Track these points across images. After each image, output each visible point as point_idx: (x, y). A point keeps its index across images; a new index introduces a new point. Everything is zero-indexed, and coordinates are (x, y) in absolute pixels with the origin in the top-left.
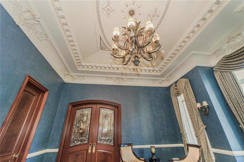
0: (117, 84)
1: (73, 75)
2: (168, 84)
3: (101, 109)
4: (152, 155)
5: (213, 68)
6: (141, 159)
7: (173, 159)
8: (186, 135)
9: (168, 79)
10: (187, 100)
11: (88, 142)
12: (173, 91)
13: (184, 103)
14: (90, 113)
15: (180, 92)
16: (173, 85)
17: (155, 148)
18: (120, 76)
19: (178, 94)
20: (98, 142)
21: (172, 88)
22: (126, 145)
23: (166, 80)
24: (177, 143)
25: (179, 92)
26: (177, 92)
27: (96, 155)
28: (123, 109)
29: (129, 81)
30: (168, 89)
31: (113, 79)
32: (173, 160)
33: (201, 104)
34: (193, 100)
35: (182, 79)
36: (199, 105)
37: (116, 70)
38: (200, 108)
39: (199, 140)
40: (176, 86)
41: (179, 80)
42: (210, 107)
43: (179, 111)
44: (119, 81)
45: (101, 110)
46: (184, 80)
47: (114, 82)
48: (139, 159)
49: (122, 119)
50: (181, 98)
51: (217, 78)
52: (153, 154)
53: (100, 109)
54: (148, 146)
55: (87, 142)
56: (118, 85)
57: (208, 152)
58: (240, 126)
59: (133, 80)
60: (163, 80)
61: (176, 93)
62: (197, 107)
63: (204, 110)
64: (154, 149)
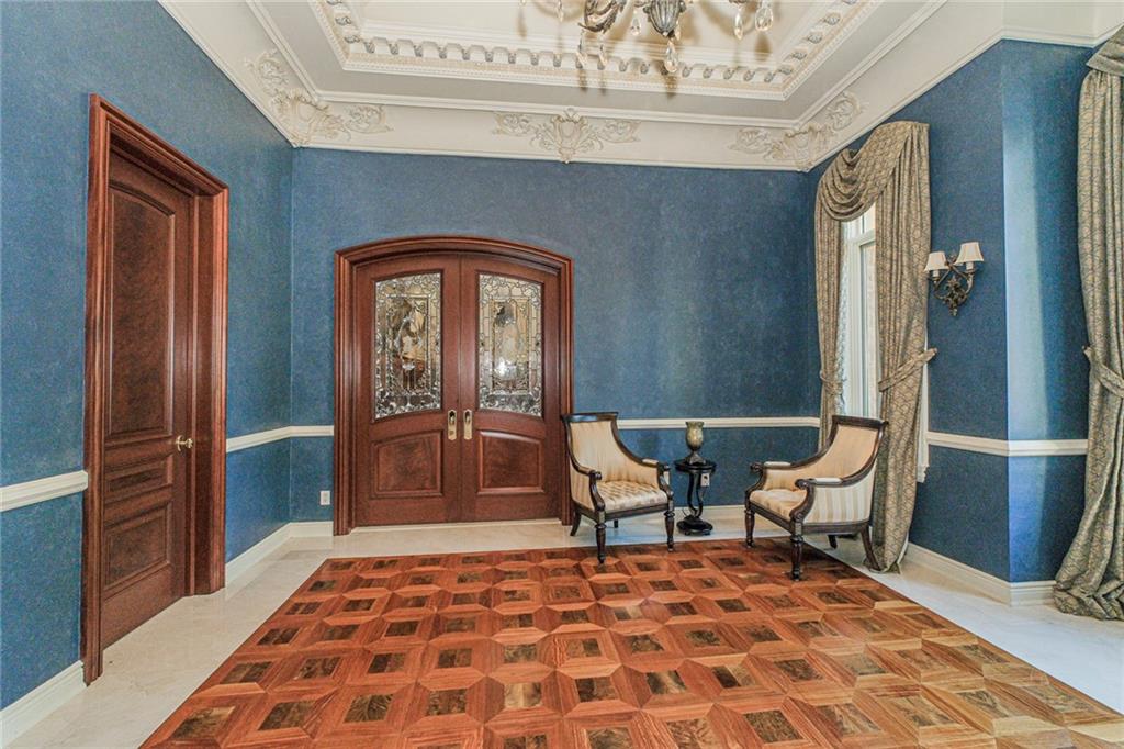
0: (552, 154)
1: (322, 105)
2: (814, 157)
3: (481, 276)
4: (688, 452)
5: (1089, 53)
6: (645, 461)
7: (769, 463)
8: (840, 385)
9: (818, 126)
10: (888, 242)
11: (442, 407)
12: (832, 193)
13: (871, 252)
14: (434, 296)
15: (862, 200)
16: (839, 159)
17: (704, 430)
18: (566, 108)
19: (853, 208)
20: (482, 406)
21: (826, 179)
22: (589, 418)
23: (811, 129)
24: (794, 415)
25: (859, 196)
26: (849, 196)
27: (477, 452)
28: (581, 277)
29: (615, 136)
30: (807, 182)
31: (535, 124)
32: (767, 468)
33: (947, 256)
34: (919, 235)
35: (893, 125)
36: (937, 262)
37: (548, 71)
38: (936, 274)
39: (885, 406)
40: (851, 166)
41: (878, 130)
42: (989, 273)
43: (833, 290)
44: (562, 135)
45: (482, 284)
46: (905, 128)
47: (536, 142)
48: (639, 461)
49: (576, 322)
50: (861, 228)
51: (1085, 117)
52: (693, 448)
53: (477, 280)
54: (681, 423)
55: (438, 406)
56: (556, 162)
57: (912, 442)
58: (1088, 353)
59: (638, 133)
60: (791, 132)
61: (846, 201)
62: (928, 269)
63: (954, 280)
64: (700, 431)
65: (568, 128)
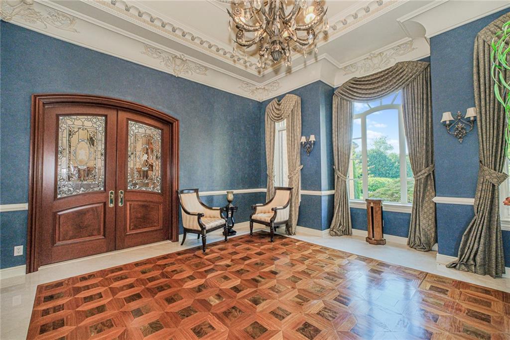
0: (171, 72)
2: (264, 98)
3: (129, 122)
4: (228, 203)
5: (333, 90)
6: (213, 208)
7: (257, 205)
8: (274, 177)
9: (266, 88)
10: (291, 129)
11: (105, 189)
12: (272, 112)
13: (285, 133)
14: (100, 129)
15: (283, 117)
16: (274, 101)
17: (234, 195)
18: (181, 53)
19: (279, 118)
20: (129, 188)
21: (270, 106)
22: (191, 191)
23: (264, 88)
24: (258, 188)
25: (282, 115)
26: (278, 114)
27: (125, 211)
28: (183, 130)
29: (198, 71)
30: (261, 106)
31: (163, 55)
32: (257, 206)
33: (306, 138)
34: (298, 130)
35: (292, 95)
36: (304, 139)
37: (179, 37)
38: (303, 143)
39: (290, 183)
40: (279, 105)
41: (287, 95)
42: (316, 143)
43: (272, 144)
44: (175, 64)
45: (130, 125)
46: (295, 98)
47: (163, 64)
48: (211, 209)
50: (281, 125)
51: (334, 106)
52: (230, 202)
53: (128, 122)
54: (225, 192)
55: (102, 189)
56: (172, 75)
57: (297, 194)
58: (334, 167)
59: (207, 72)
60: (258, 88)
61: (277, 116)
62: (301, 141)
63: (308, 145)
64: (232, 195)
65: (178, 62)
